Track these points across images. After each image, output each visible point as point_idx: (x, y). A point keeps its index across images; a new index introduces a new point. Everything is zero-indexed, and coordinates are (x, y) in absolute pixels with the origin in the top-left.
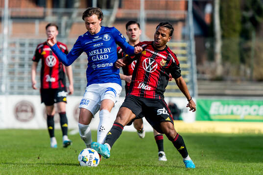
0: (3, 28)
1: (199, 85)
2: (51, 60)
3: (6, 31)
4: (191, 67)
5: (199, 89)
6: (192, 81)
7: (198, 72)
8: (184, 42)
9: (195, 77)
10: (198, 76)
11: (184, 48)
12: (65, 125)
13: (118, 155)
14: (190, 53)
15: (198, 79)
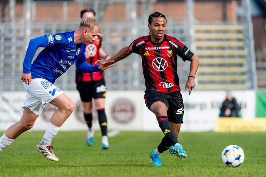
0: (26, 13)
1: (258, 75)
2: (91, 49)
3: (28, 15)
4: (249, 54)
5: (259, 80)
6: (250, 71)
7: (257, 60)
8: (239, 24)
9: (254, 65)
10: (257, 64)
11: (239, 32)
12: (104, 124)
13: (167, 159)
14: (248, 38)
15: (258, 69)
